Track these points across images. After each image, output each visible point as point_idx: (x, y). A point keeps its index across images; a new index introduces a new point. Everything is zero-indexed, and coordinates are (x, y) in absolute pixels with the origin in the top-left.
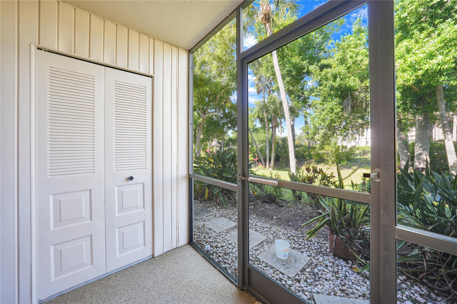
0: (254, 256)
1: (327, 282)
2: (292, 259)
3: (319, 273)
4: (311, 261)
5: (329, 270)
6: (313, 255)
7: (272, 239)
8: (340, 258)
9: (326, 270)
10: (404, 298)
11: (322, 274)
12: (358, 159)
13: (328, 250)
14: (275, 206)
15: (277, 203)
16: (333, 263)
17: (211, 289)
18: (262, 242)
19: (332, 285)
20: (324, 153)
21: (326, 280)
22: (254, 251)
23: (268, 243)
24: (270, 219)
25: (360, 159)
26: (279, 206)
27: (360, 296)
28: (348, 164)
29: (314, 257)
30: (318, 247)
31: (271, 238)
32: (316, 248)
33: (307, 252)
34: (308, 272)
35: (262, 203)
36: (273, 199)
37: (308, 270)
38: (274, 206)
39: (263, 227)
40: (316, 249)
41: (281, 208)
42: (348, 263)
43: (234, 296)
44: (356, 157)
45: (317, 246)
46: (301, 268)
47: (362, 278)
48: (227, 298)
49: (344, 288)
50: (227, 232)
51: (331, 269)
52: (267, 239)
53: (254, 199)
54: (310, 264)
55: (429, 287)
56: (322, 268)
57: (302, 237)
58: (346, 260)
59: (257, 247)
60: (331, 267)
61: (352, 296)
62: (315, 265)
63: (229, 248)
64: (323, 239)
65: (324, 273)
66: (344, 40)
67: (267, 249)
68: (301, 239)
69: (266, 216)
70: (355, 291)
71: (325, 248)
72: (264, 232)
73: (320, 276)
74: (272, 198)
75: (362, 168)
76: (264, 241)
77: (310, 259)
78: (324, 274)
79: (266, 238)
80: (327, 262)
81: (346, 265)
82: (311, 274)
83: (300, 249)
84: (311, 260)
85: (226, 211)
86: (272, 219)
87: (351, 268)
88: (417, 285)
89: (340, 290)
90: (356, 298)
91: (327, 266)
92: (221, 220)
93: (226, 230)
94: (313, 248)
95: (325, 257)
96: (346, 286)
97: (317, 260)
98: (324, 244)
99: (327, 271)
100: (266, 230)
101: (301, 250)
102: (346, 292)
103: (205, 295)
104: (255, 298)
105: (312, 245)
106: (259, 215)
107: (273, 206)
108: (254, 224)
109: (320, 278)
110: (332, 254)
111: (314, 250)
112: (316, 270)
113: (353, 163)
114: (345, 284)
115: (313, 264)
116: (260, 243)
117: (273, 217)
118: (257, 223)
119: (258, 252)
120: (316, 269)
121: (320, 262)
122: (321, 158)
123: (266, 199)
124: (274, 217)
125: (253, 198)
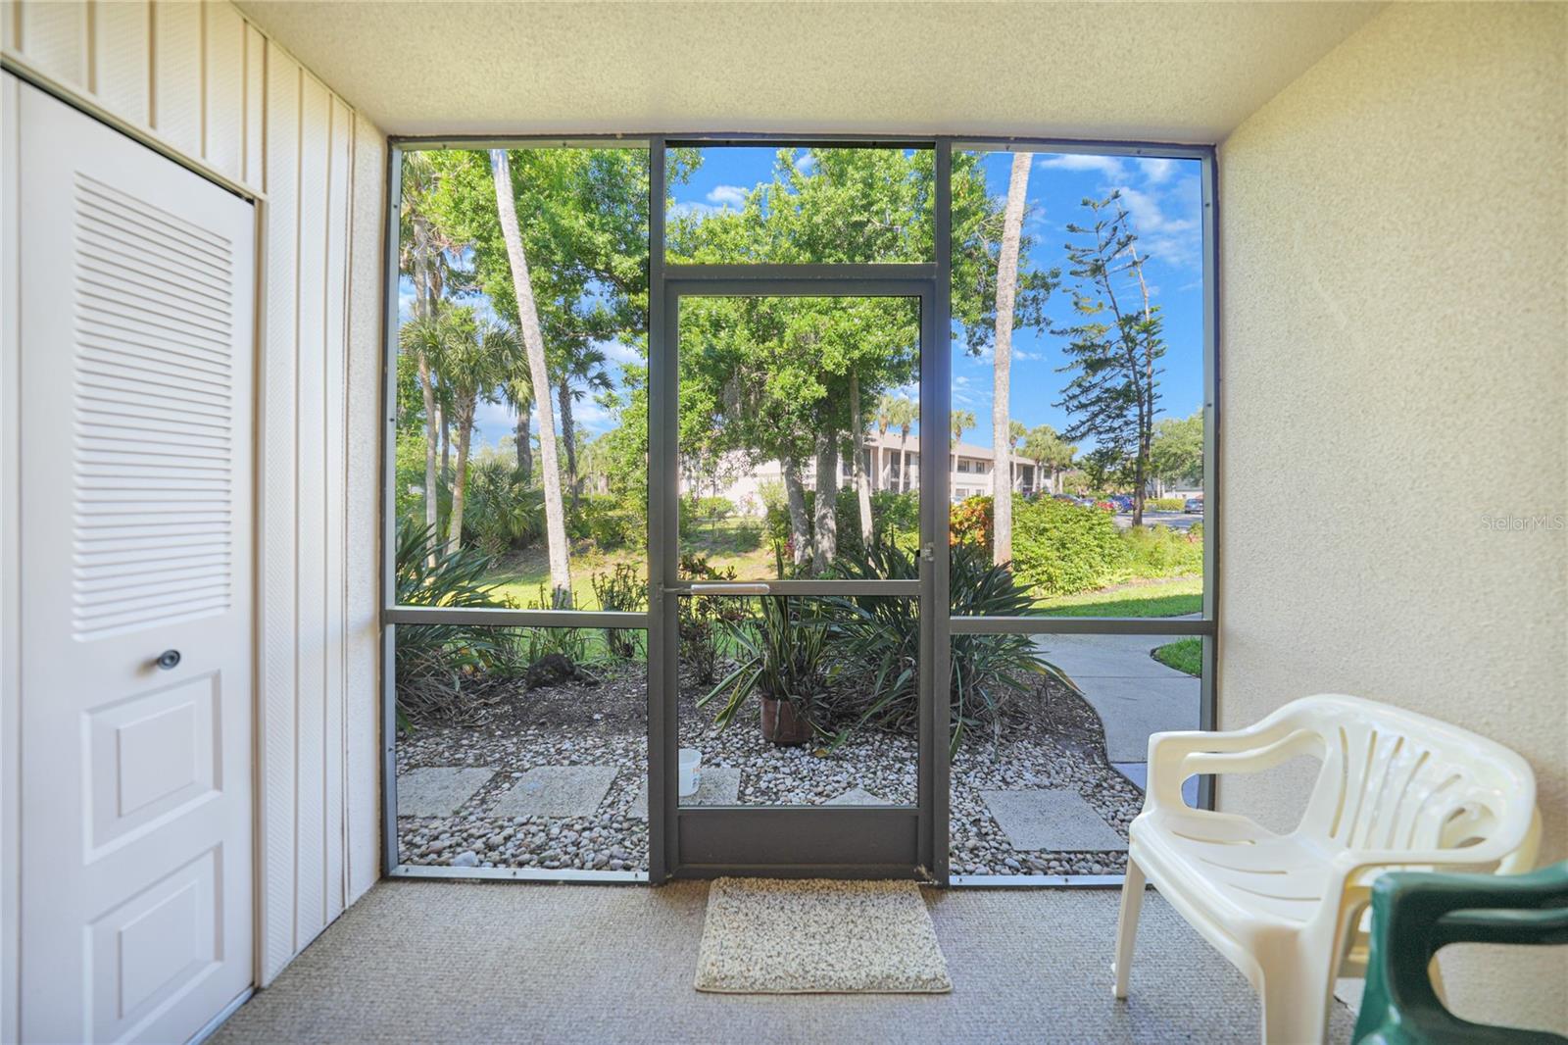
0: (621, 819)
1: (791, 794)
2: (707, 785)
3: (771, 786)
4: (744, 774)
5: (784, 773)
6: (741, 761)
7: (634, 767)
8: (788, 746)
9: (778, 776)
10: (892, 762)
11: (776, 785)
12: (705, 532)
13: (760, 742)
14: (578, 688)
15: (579, 678)
16: (782, 758)
17: (584, 927)
18: (614, 783)
19: (801, 794)
20: (620, 519)
21: (789, 791)
22: (608, 810)
23: (629, 779)
24: (587, 724)
25: (712, 532)
26: (589, 684)
27: (844, 789)
28: (686, 546)
29: (745, 764)
30: (741, 742)
31: (628, 764)
32: (739, 745)
33: (728, 761)
34: (750, 795)
35: (531, 689)
36: (568, 669)
37: (750, 790)
38: (572, 690)
39: (586, 749)
40: (738, 749)
41: (595, 690)
42: (804, 749)
43: (654, 904)
44: (701, 528)
45: (737, 743)
46: (736, 792)
47: (835, 763)
48: (644, 917)
49: (820, 789)
50: (483, 801)
51: (787, 770)
52: (620, 772)
53: (492, 686)
54: (746, 781)
55: (908, 734)
56: (770, 775)
57: (697, 737)
58: (799, 745)
59: (610, 799)
60: (784, 766)
61: (835, 794)
62: (756, 776)
63: (533, 834)
64: (738, 725)
65: (778, 782)
66: (725, 229)
67: (637, 791)
68: (697, 740)
69: (570, 720)
70: (837, 785)
71: (753, 740)
72: (598, 758)
73: (775, 790)
74: (563, 668)
75: (717, 554)
76: (617, 778)
77: (740, 770)
78: (781, 783)
79: (618, 769)
80: (773, 762)
81: (802, 753)
82: (758, 794)
83: (709, 761)
84: (743, 771)
85: (415, 746)
86: (591, 722)
87: (812, 755)
88: (896, 739)
89: (816, 795)
90: (841, 794)
91: (776, 768)
92: (421, 780)
93: (471, 799)
94: (733, 749)
95: (764, 755)
96: (821, 784)
97: (754, 765)
98: (748, 733)
99: (782, 776)
100: (598, 753)
101: (713, 761)
102: (825, 793)
103: (582, 947)
104: (702, 880)
105: (728, 745)
106: (543, 724)
107: (570, 689)
108: (552, 750)
109: (775, 794)
110: (772, 744)
111: (737, 752)
112: (763, 785)
113: (694, 542)
114: (818, 783)
115: (752, 777)
116: (609, 786)
117: (591, 718)
118: (559, 746)
119: (623, 808)
120: (761, 782)
121: (762, 767)
122: (615, 534)
123: (544, 673)
124: (597, 716)
125: (490, 683)
